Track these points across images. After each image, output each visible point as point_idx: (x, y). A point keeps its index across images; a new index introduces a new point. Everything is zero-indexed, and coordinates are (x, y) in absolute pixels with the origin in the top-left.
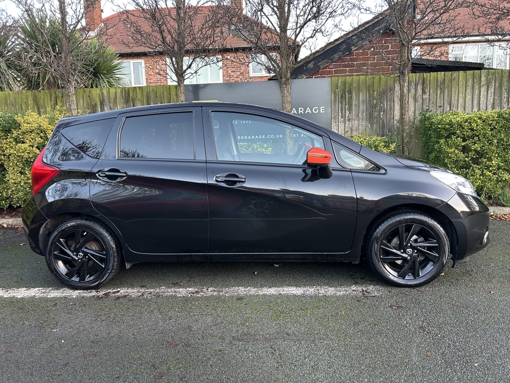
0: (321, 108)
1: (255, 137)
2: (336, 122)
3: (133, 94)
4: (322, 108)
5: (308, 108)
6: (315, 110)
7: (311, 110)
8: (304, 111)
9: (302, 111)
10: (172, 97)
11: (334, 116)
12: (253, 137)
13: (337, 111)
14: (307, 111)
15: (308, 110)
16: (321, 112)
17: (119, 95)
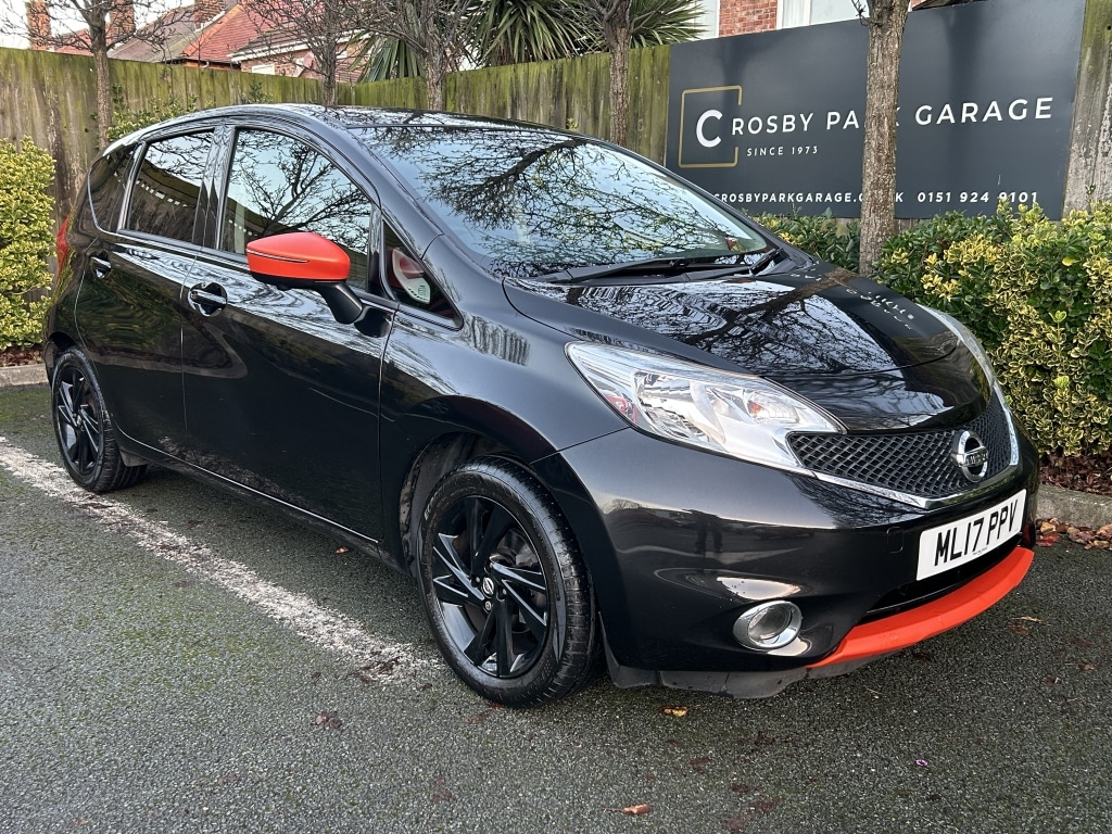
0: (1040, 101)
1: (824, 198)
2: (1087, 155)
3: (570, 76)
4: (1043, 104)
5: (994, 104)
6: (1018, 111)
7: (1004, 112)
8: (980, 115)
9: (972, 115)
10: (642, 81)
11: (1083, 132)
12: (819, 197)
13: (1098, 113)
14: (988, 114)
15: (994, 111)
16: (1038, 116)
17: (544, 79)
